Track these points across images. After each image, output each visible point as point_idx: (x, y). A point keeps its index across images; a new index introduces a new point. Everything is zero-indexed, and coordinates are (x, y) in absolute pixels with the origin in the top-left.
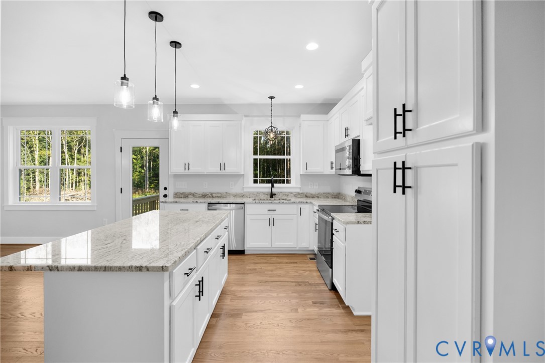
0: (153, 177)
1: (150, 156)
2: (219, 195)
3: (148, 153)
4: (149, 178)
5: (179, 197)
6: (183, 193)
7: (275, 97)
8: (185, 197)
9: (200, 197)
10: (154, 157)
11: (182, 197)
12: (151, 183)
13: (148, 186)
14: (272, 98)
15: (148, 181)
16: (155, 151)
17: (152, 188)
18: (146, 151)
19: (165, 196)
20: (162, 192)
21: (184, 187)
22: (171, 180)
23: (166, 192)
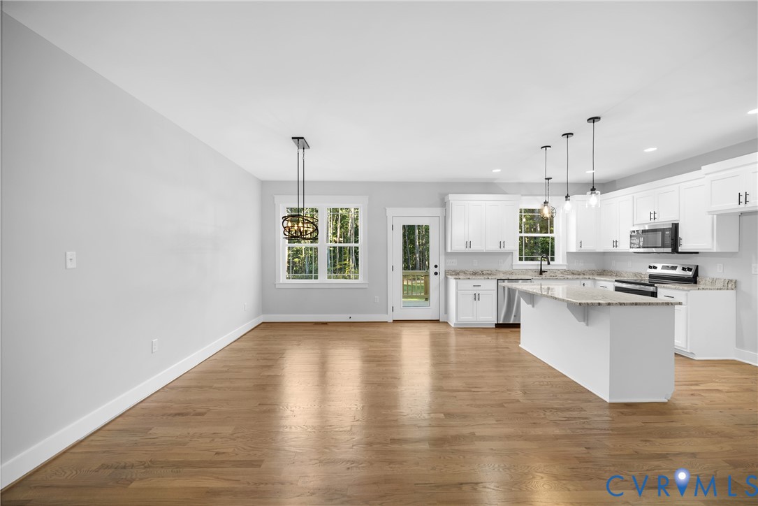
2: (489, 272)
5: (451, 275)
6: (454, 271)
8: (456, 275)
9: (470, 274)
11: (453, 275)
14: (548, 179)
19: (436, 274)
20: (432, 270)
21: (454, 264)
22: (442, 258)
23: (437, 270)
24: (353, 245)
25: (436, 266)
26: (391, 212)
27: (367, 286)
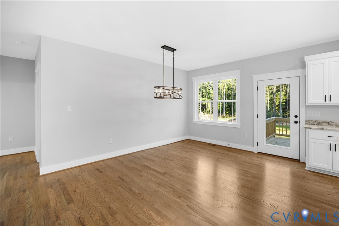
0: (228, 107)
1: (225, 95)
3: (224, 93)
4: (225, 108)
5: (312, 124)
6: (316, 121)
8: (319, 125)
10: (228, 95)
11: (314, 125)
12: (226, 111)
13: (224, 113)
15: (224, 109)
16: (228, 92)
17: (227, 114)
18: (223, 92)
19: (296, 122)
20: (292, 119)
21: (316, 116)
22: (303, 110)
23: (297, 119)
24: (233, 101)
25: (296, 116)
26: (256, 78)
27: (239, 127)
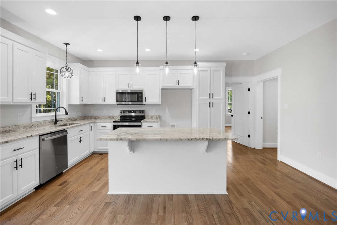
7: (69, 44)
14: (67, 44)
